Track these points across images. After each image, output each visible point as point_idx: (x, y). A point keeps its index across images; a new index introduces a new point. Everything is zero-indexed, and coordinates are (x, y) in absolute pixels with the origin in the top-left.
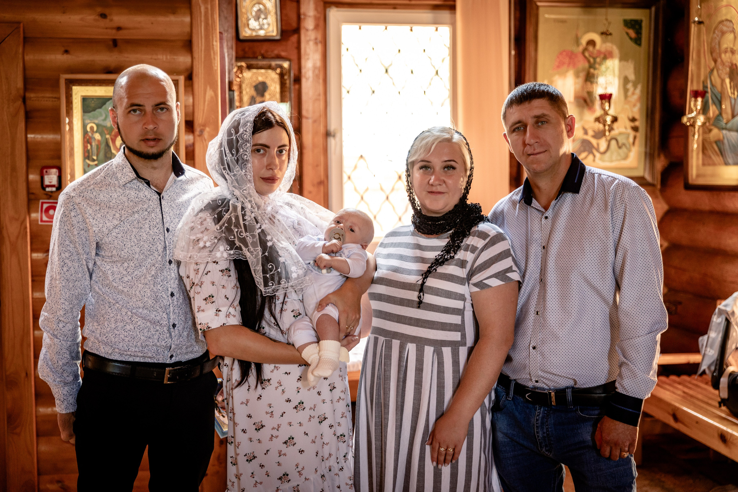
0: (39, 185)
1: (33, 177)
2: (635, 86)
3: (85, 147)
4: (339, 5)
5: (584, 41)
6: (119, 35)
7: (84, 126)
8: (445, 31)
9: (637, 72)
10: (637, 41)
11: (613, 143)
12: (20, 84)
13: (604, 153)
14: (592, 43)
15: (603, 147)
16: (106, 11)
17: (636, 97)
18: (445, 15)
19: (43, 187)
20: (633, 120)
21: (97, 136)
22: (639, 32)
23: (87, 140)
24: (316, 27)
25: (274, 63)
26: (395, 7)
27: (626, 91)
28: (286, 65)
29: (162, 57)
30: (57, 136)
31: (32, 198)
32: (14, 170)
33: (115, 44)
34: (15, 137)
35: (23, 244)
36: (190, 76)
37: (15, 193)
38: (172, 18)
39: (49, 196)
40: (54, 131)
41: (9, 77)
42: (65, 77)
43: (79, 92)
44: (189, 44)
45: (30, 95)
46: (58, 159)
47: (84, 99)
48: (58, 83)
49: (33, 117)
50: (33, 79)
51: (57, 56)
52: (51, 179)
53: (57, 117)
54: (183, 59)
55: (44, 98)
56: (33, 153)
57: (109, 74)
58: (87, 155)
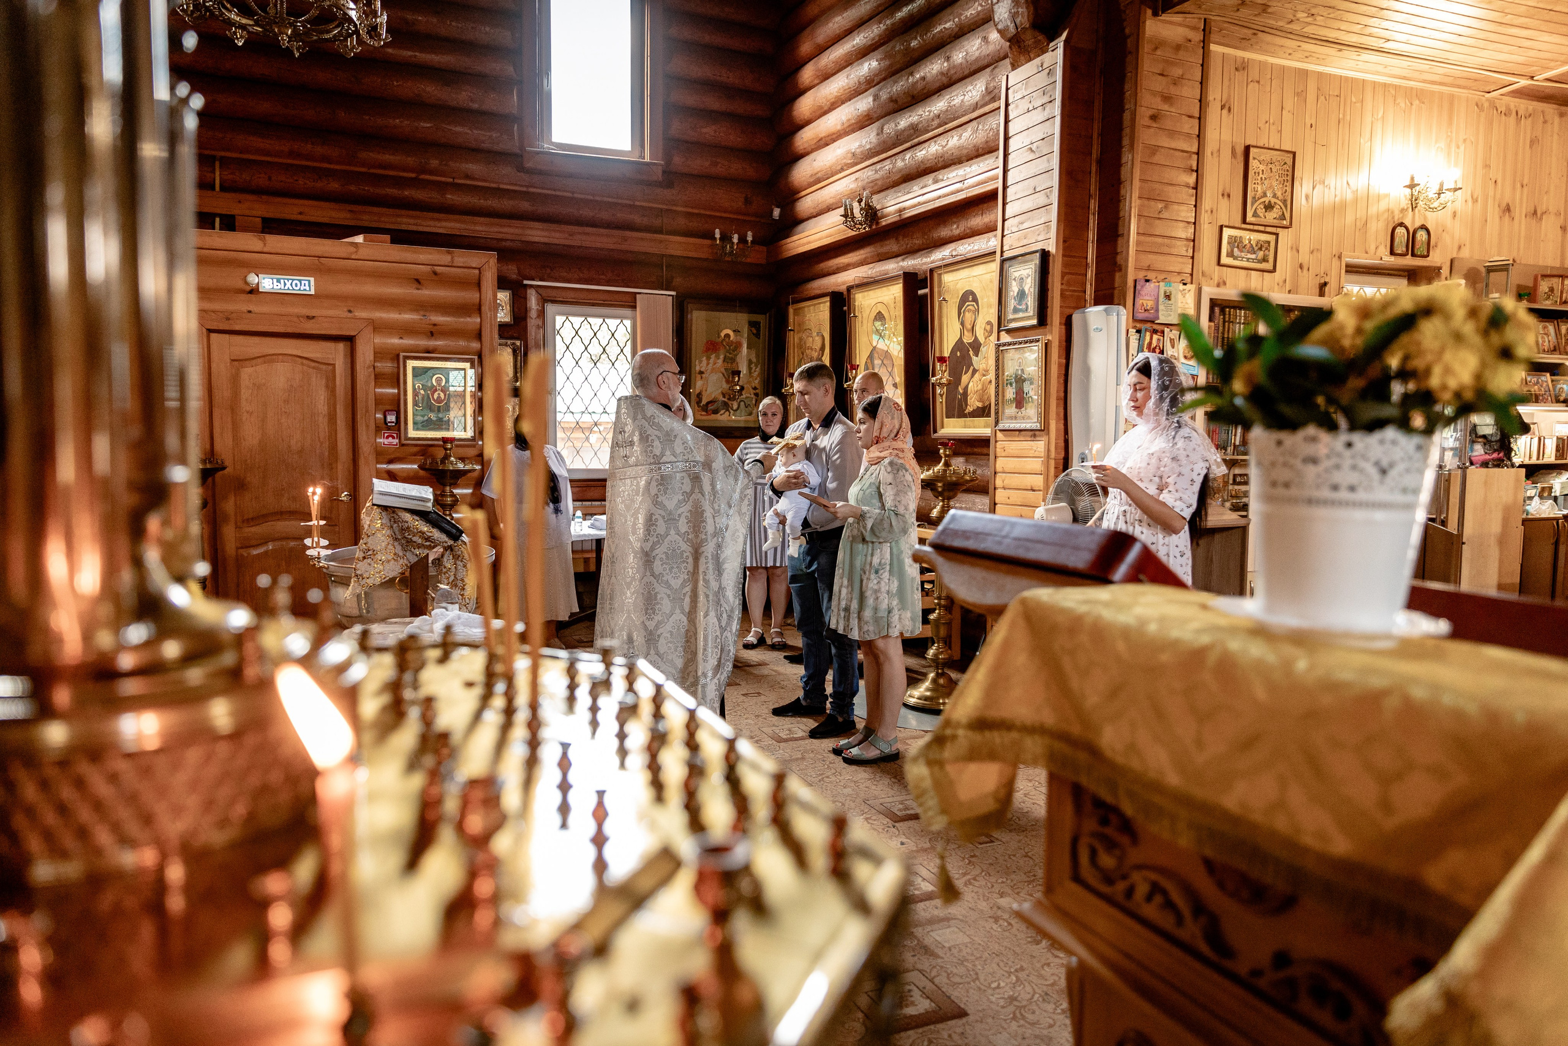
0: (383, 421)
1: (379, 416)
2: (756, 366)
3: (414, 399)
4: (554, 302)
5: (722, 335)
6: (433, 329)
7: (414, 386)
8: (628, 323)
9: (757, 356)
10: (757, 335)
11: (742, 403)
12: (372, 358)
13: (736, 410)
14: (728, 336)
15: (735, 407)
16: (428, 314)
17: (757, 373)
18: (628, 312)
19: (386, 423)
20: (755, 389)
21: (422, 392)
22: (758, 330)
23: (416, 394)
24: (538, 316)
25: (509, 342)
26: (593, 305)
27: (750, 369)
28: (518, 343)
29: (462, 343)
30: (396, 391)
31: (378, 430)
32: (367, 411)
33: (432, 334)
34: (368, 390)
35: (372, 458)
36: (480, 357)
37: (367, 426)
38: (469, 319)
39: (389, 428)
40: (393, 387)
41: (365, 353)
42: (402, 354)
43: (411, 364)
44: (479, 336)
45: (378, 364)
46: (396, 406)
47: (414, 368)
48: (397, 358)
49: (379, 378)
50: (380, 354)
51: (395, 341)
52: (391, 418)
53: (397, 379)
54: (475, 345)
55: (386, 366)
56: (379, 401)
57: (428, 353)
58: (415, 404)
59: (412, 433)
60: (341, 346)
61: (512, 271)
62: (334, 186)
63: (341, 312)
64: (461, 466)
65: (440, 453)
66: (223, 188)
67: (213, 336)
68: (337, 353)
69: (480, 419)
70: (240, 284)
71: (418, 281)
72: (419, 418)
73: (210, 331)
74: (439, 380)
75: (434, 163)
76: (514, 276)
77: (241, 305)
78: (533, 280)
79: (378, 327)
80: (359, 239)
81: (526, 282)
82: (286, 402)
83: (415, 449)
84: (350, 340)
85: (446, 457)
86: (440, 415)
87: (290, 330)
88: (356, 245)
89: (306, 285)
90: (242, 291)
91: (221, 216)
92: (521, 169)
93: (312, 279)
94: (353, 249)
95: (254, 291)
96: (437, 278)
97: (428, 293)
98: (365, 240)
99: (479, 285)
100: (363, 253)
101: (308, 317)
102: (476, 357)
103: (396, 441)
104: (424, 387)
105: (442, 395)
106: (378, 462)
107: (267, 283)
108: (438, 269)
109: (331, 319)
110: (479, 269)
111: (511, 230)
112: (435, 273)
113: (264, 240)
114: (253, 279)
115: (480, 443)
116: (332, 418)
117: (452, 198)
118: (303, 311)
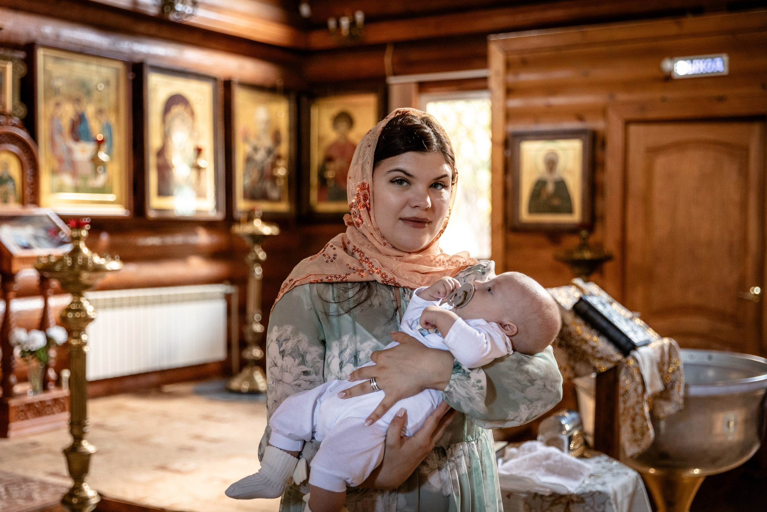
63: (754, 90)
67: (632, 127)
68: (751, 135)
70: (655, 72)
73: (628, 123)
77: (655, 94)
84: (764, 119)
90: (658, 79)
95: (670, 78)
101: (721, 99)
109: (746, 97)
113: (680, 24)
118: (716, 92)
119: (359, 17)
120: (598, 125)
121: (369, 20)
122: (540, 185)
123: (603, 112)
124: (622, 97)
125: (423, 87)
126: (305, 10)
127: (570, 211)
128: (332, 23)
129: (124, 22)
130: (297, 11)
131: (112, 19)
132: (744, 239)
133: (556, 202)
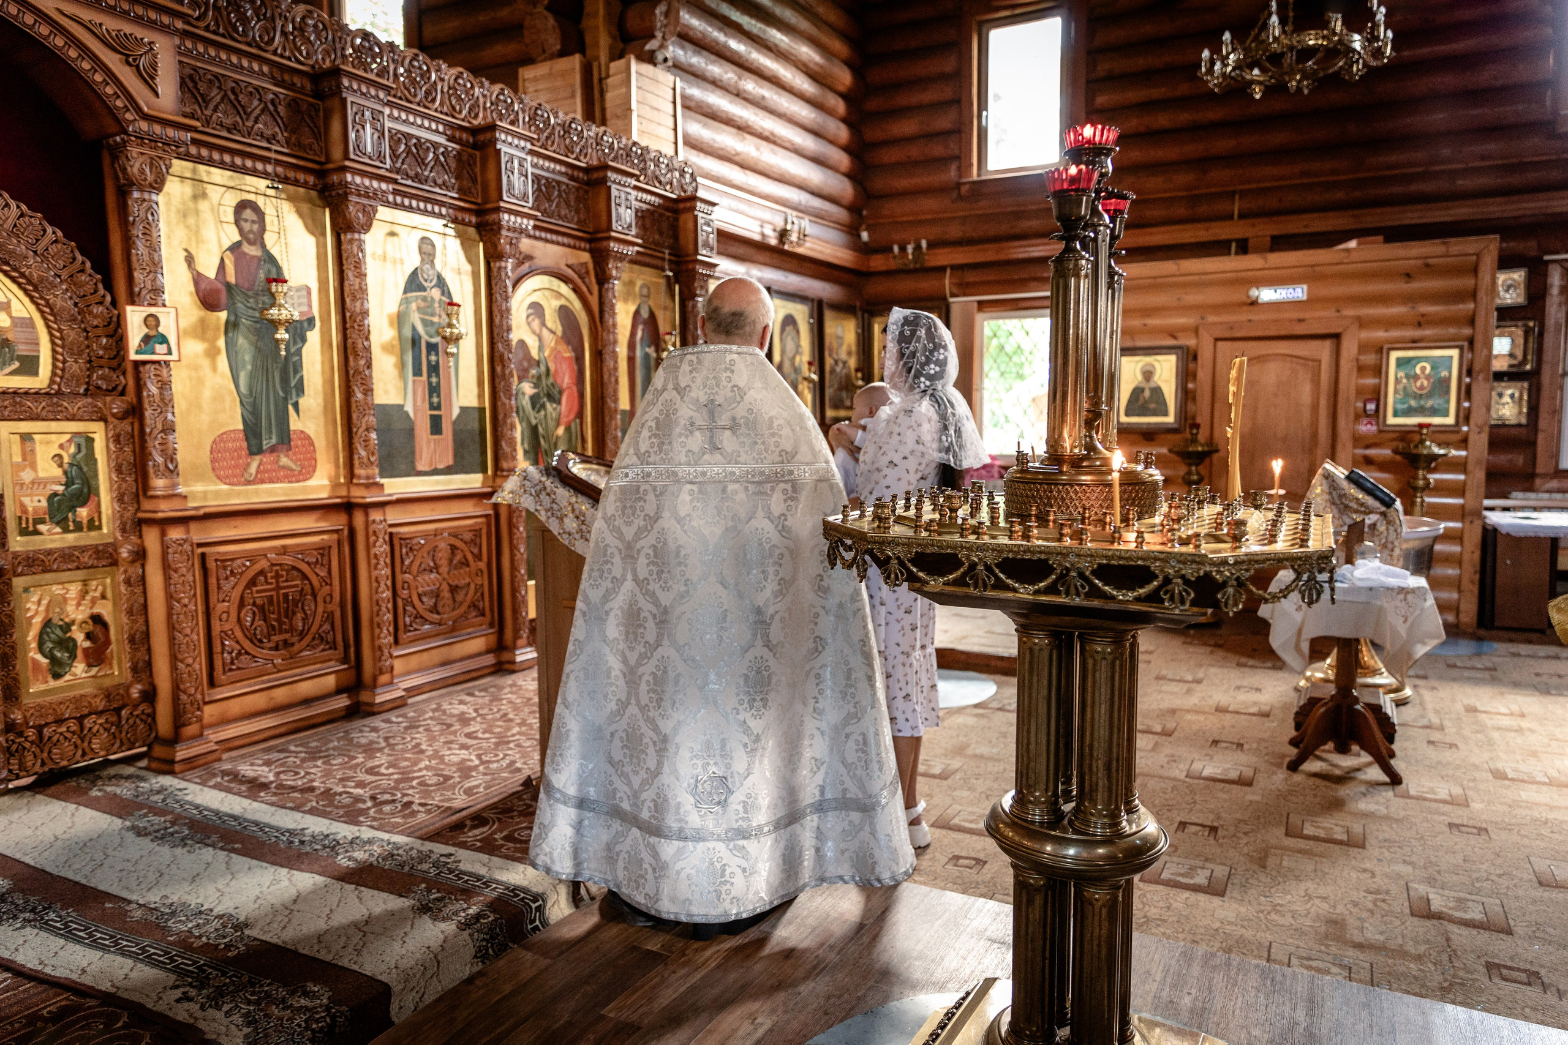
0: (1362, 409)
1: (1360, 405)
3: (1395, 387)
6: (1422, 320)
7: (1396, 376)
12: (1356, 352)
16: (1417, 306)
19: (1365, 410)
21: (1405, 380)
23: (1397, 382)
25: (1520, 323)
28: (1531, 324)
29: (1452, 331)
30: (1377, 381)
31: (1357, 417)
32: (1348, 400)
33: (1419, 324)
34: (1350, 381)
35: (1349, 445)
36: (1471, 342)
37: (1347, 414)
38: (1461, 306)
39: (1368, 416)
40: (1375, 376)
41: (1350, 348)
42: (1386, 347)
43: (1394, 355)
44: (1472, 321)
45: (1362, 358)
46: (1377, 395)
47: (1398, 359)
48: (1381, 350)
49: (1361, 369)
50: (1363, 348)
51: (1380, 334)
52: (1371, 407)
53: (1379, 370)
54: (1467, 331)
55: (1370, 359)
56: (1359, 391)
57: (1415, 343)
58: (1396, 392)
59: (1391, 420)
60: (1327, 346)
61: (1529, 247)
62: (1339, 195)
63: (1329, 313)
64: (1436, 450)
65: (1417, 437)
66: (1242, 216)
67: (1220, 344)
68: (1323, 351)
69: (1466, 404)
70: (1244, 298)
71: (1408, 275)
72: (1400, 406)
73: (1217, 340)
74: (1423, 369)
75: (1446, 152)
76: (1533, 253)
77: (1242, 316)
78: (1558, 253)
79: (1363, 323)
80: (1353, 244)
81: (1547, 258)
82: (1275, 395)
83: (1395, 435)
84: (1336, 337)
85: (1422, 442)
86: (1422, 402)
87: (1282, 333)
88: (1348, 250)
89: (1298, 293)
90: (1244, 304)
91: (1238, 241)
92: (1553, 135)
93: (1305, 287)
94: (1344, 255)
95: (1254, 303)
96: (1429, 269)
97: (1417, 285)
98: (1359, 244)
99: (1475, 270)
100: (1354, 256)
101: (1300, 321)
102: (1466, 344)
103: (1374, 428)
104: (1407, 376)
105: (1425, 383)
106: (1355, 447)
107: (1267, 295)
108: (1431, 261)
109: (1322, 319)
110: (1478, 255)
111: (1533, 205)
112: (1427, 265)
113: (1265, 259)
114: (1254, 292)
115: (1465, 429)
116: (1315, 407)
117: (1462, 183)
118: (1296, 315)
119: (924, 244)
120: (1191, 342)
121: (930, 245)
122: (1137, 392)
123: (1196, 331)
124: (1211, 319)
125: (982, 305)
126: (865, 236)
127: (1165, 414)
128: (896, 249)
129: (751, 251)
130: (859, 236)
131: (741, 250)
132: (1315, 435)
133: (1152, 406)
